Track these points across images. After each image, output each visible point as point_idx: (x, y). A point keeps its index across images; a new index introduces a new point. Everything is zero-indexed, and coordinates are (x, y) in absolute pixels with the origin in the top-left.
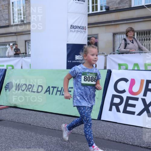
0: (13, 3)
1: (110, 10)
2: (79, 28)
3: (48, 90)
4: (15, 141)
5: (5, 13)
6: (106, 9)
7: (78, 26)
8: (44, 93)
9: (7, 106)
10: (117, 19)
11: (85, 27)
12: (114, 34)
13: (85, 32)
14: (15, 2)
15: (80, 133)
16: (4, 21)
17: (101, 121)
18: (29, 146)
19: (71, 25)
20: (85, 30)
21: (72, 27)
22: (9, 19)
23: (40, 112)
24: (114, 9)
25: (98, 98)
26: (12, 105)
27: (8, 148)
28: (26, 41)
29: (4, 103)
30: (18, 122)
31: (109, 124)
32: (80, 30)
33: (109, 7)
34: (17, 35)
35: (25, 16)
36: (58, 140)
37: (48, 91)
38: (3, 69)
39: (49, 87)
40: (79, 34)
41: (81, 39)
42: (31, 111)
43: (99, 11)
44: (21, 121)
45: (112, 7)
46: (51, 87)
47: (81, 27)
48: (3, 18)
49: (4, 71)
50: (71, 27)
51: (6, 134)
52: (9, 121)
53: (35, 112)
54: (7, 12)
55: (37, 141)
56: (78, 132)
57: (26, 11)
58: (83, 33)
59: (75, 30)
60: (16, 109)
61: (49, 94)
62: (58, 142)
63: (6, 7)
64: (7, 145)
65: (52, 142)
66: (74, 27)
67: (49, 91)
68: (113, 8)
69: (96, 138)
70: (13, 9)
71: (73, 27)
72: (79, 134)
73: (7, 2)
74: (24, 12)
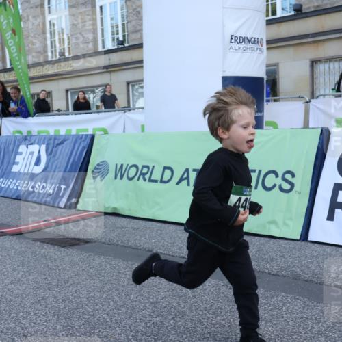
0: (101, 7)
1: (303, 12)
2: (249, 41)
3: (185, 176)
4: (123, 286)
5: (86, 28)
6: (294, 10)
7: (247, 38)
8: (178, 183)
9: (97, 212)
10: (321, 30)
11: (262, 39)
12: (313, 63)
13: (261, 50)
14: (105, 5)
15: (267, 271)
16: (85, 45)
17: (309, 244)
18: (155, 300)
19: (232, 36)
20: (262, 46)
21: (233, 41)
22: (95, 41)
23: (169, 225)
24: (312, 10)
25: (299, 193)
26: (109, 211)
27: (109, 302)
28: (128, 83)
30: (123, 246)
31: (328, 249)
32: (250, 45)
33: (301, 6)
34: (110, 72)
35: (126, 33)
36: (217, 285)
37: (185, 179)
38: (87, 135)
39: (187, 170)
40: (248, 54)
41: (252, 65)
42: (150, 223)
43: (279, 14)
44: (130, 244)
45: (308, 6)
46: (191, 170)
47: (253, 40)
48: (81, 39)
49: (88, 139)
50: (232, 39)
51: (102, 270)
52: (104, 243)
53: (158, 224)
54: (91, 27)
55: (170, 287)
56: (261, 267)
57: (127, 23)
58: (258, 51)
59: (240, 45)
60: (117, 218)
61: (189, 185)
62: (219, 289)
63: (88, 15)
64: (105, 295)
65: (205, 289)
66: (238, 40)
67: (188, 178)
68: (309, 8)
69: (306, 281)
70: (102, 19)
71: (236, 40)
72: (263, 272)
73: (90, 7)
74: (123, 25)
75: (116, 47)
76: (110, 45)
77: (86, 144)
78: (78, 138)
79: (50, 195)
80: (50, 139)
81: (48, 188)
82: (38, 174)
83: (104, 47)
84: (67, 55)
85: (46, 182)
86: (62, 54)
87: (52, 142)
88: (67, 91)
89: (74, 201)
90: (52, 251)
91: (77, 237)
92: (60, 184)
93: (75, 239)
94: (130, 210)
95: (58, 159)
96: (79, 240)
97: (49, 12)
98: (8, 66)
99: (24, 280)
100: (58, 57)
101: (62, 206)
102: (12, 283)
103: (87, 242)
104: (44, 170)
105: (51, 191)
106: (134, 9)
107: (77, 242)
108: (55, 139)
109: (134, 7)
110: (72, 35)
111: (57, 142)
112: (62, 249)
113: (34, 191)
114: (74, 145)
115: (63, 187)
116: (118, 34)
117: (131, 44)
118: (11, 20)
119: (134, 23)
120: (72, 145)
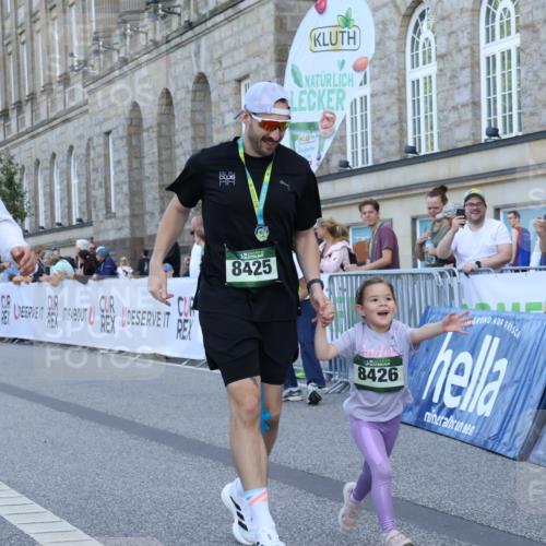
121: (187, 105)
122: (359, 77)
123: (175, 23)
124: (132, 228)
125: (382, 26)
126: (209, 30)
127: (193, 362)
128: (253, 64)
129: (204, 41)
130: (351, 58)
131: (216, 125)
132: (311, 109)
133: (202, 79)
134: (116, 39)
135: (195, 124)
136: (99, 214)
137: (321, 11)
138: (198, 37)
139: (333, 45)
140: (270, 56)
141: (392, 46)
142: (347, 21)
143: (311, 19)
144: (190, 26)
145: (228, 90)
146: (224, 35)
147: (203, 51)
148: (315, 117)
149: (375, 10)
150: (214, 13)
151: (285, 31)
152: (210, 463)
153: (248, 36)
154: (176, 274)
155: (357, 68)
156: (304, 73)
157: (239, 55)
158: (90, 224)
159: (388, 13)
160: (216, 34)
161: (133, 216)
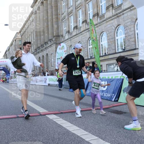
0: (117, 39)
5: (113, 46)
14: (119, 39)
16: (112, 51)
22: (115, 49)
29: (123, 101)
35: (125, 47)
48: (111, 49)
54: (114, 45)
63: (113, 42)
70: (117, 43)
73: (114, 39)
74: (124, 44)
75: (122, 51)
76: (120, 50)
77: (121, 81)
78: (118, 79)
79: (109, 97)
80: (108, 80)
81: (108, 95)
82: (105, 91)
83: (118, 51)
84: (107, 54)
85: (107, 93)
86: (105, 54)
87: (109, 81)
88: (107, 65)
89: (117, 99)
90: (115, 115)
91: (121, 111)
92: (112, 94)
93: (121, 112)
94: (137, 103)
95: (111, 86)
96: (122, 112)
97: (101, 42)
98: (89, 58)
99: (111, 124)
100: (104, 55)
101: (113, 101)
102: (107, 125)
103: (125, 113)
104: (107, 89)
105: (109, 96)
106: (128, 39)
107: (122, 113)
108: (110, 80)
109: (128, 38)
110: (108, 48)
111: (111, 81)
112: (118, 115)
113: (103, 96)
114: (117, 82)
115: (113, 95)
116: (122, 47)
117: (127, 50)
118: (95, 45)
119: (128, 43)
120: (116, 82)
121: (46, 57)
122: (65, 53)
123: (44, 48)
124: (39, 71)
125: (67, 48)
126: (48, 49)
127: (46, 86)
128: (53, 52)
129: (47, 50)
130: (64, 51)
131: (49, 59)
132: (59, 56)
133: (47, 54)
134: (37, 50)
135: (46, 59)
136: (36, 70)
137: (60, 45)
138: (47, 49)
139: (62, 49)
140: (55, 51)
141: (69, 50)
142: (63, 46)
143: (59, 47)
144: (46, 48)
145: (50, 55)
146: (50, 49)
147: (47, 51)
148: (60, 57)
149: (67, 46)
150: (48, 47)
151: (56, 48)
152: (48, 96)
153: (52, 49)
154: (44, 76)
155: (64, 52)
156: (59, 52)
157: (51, 51)
158: (35, 71)
159: (68, 46)
160: (49, 49)
161: (39, 70)
